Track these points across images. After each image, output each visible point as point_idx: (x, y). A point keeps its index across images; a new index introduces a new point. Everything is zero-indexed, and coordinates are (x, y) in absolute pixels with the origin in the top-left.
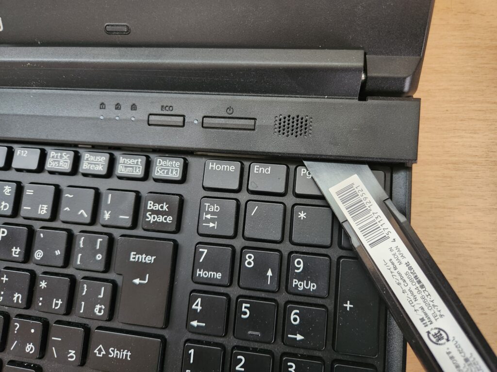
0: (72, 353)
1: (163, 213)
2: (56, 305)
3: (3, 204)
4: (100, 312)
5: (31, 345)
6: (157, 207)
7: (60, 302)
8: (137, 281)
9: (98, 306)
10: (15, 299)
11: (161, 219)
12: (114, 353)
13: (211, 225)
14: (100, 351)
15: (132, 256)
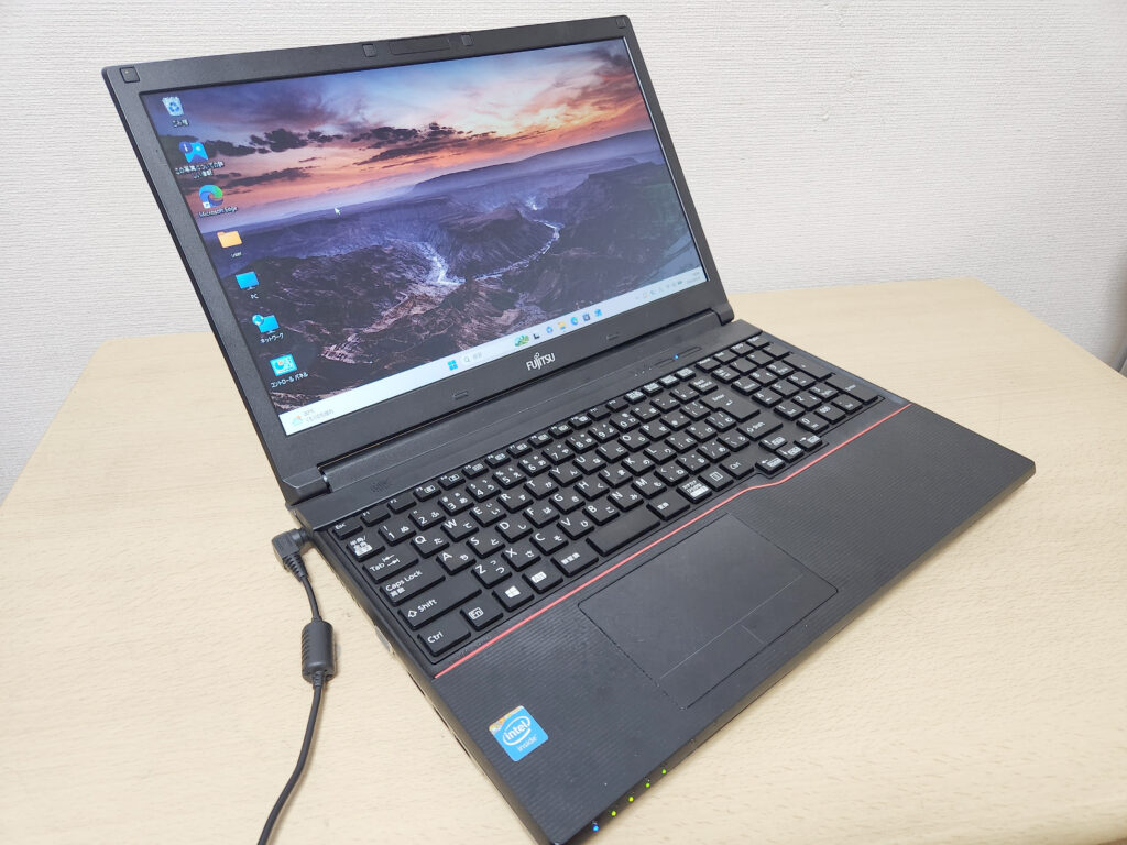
0: (740, 439)
1: (705, 383)
4: (730, 420)
5: (720, 449)
6: (698, 384)
9: (727, 420)
10: (688, 442)
12: (756, 427)
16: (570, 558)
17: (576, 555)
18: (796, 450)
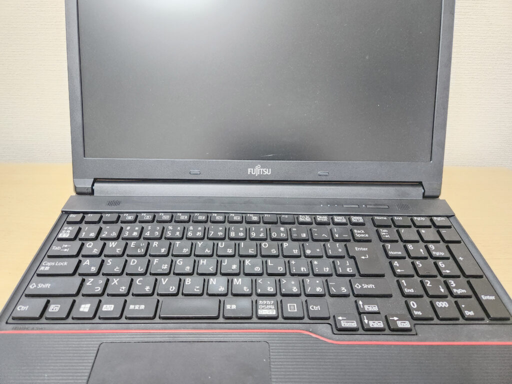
0: (343, 288)
1: (363, 234)
2: (326, 270)
3: (282, 234)
4: (350, 271)
5: (319, 288)
6: (359, 232)
7: (328, 269)
8: (363, 257)
9: (348, 269)
10: (302, 270)
11: (363, 235)
12: (365, 286)
14: (358, 286)
15: (356, 249)
16: (137, 307)
17: (142, 307)
18: (379, 324)
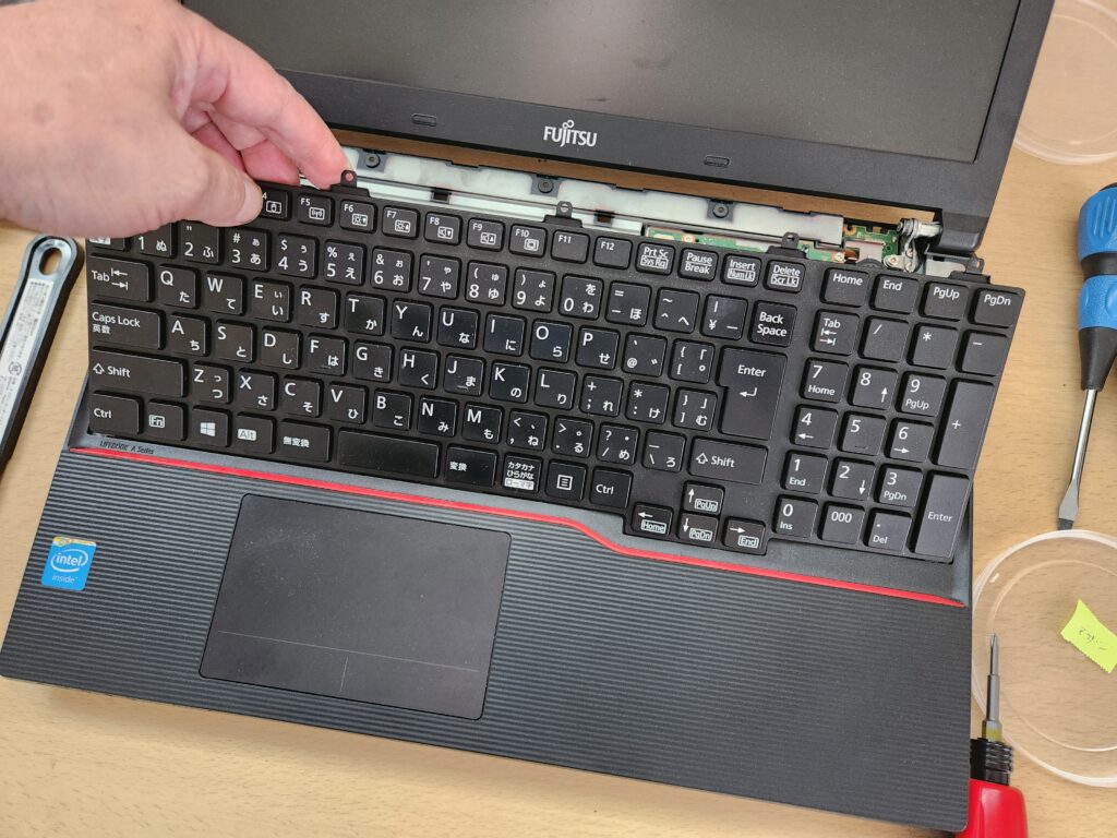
2: (654, 414)
3: (586, 305)
4: (702, 422)
5: (626, 452)
7: (658, 412)
8: (745, 394)
9: (700, 417)
10: (605, 407)
12: (716, 461)
13: (829, 341)
14: (702, 459)
15: (740, 369)
16: (296, 442)
17: (305, 443)
18: (706, 535)
